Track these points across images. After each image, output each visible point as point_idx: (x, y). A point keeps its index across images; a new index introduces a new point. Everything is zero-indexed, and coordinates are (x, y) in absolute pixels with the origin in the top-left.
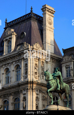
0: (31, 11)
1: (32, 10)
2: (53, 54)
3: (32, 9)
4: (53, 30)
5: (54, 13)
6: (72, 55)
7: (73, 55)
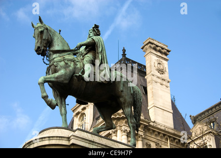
0: (124, 55)
1: (125, 53)
2: (172, 129)
3: (124, 51)
4: (169, 83)
5: (168, 53)
6: (212, 124)
7: (213, 122)
